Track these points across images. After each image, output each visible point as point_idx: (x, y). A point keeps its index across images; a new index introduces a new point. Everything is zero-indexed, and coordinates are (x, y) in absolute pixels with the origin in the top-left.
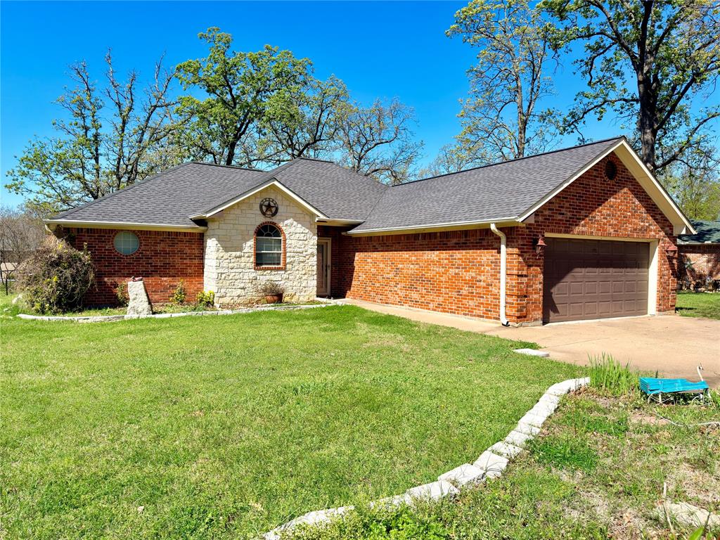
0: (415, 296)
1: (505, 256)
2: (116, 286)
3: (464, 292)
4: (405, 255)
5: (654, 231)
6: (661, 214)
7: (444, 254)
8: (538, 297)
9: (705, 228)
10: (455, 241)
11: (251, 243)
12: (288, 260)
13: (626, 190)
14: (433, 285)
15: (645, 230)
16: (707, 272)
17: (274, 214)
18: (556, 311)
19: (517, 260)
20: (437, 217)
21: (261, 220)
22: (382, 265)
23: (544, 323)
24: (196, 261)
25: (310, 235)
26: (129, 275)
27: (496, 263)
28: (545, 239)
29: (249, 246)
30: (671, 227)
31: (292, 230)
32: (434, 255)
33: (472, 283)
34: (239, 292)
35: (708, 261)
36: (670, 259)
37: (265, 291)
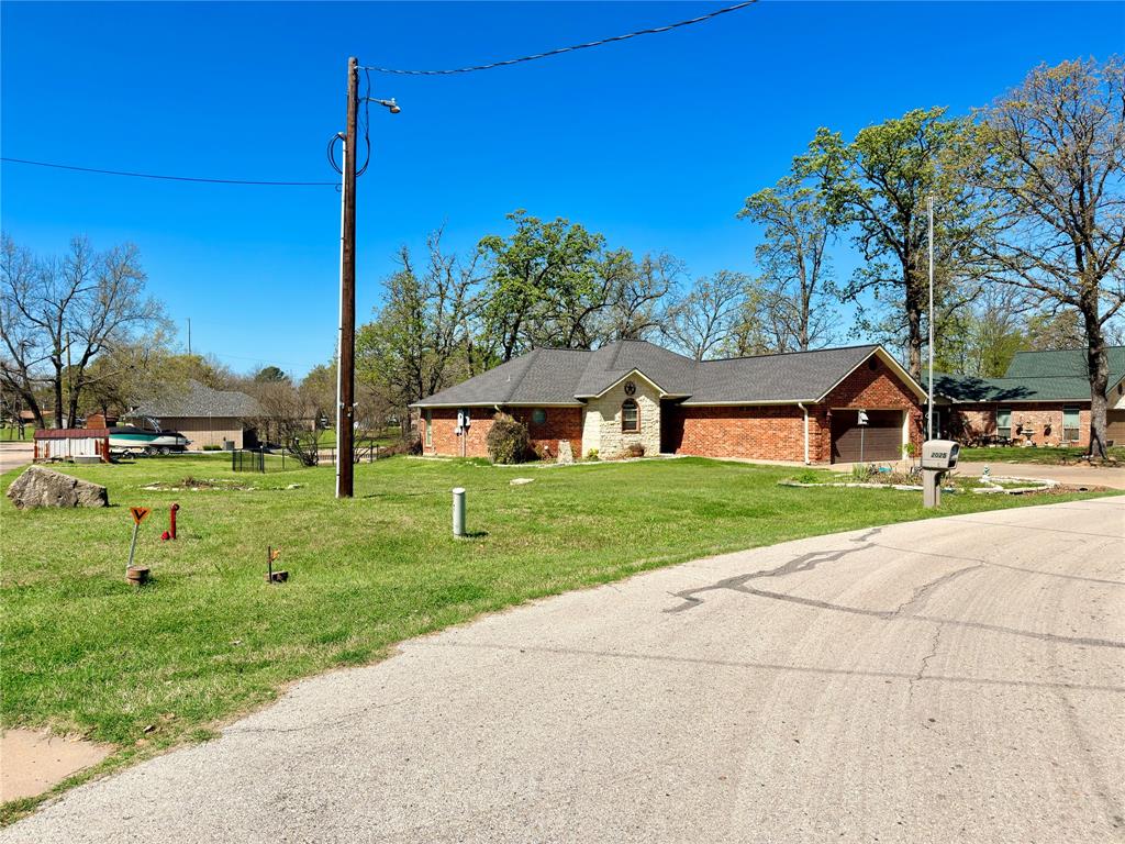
0: (741, 449)
1: (808, 422)
2: (534, 446)
3: (779, 445)
4: (732, 421)
5: (905, 402)
6: (910, 390)
7: (764, 421)
8: (828, 447)
9: (983, 386)
10: (773, 412)
11: (620, 414)
12: (642, 426)
13: (883, 376)
14: (757, 442)
15: (898, 402)
16: (983, 429)
17: (633, 393)
18: (839, 456)
19: (815, 425)
20: (757, 396)
21: (625, 397)
22: (711, 428)
23: (832, 463)
24: (578, 428)
25: (655, 406)
26: (560, 438)
27: (802, 426)
28: (832, 412)
29: (619, 416)
30: (917, 399)
31: (643, 403)
32: (757, 421)
33: (786, 439)
34: (613, 449)
35: (984, 419)
36: (917, 421)
37: (631, 448)
